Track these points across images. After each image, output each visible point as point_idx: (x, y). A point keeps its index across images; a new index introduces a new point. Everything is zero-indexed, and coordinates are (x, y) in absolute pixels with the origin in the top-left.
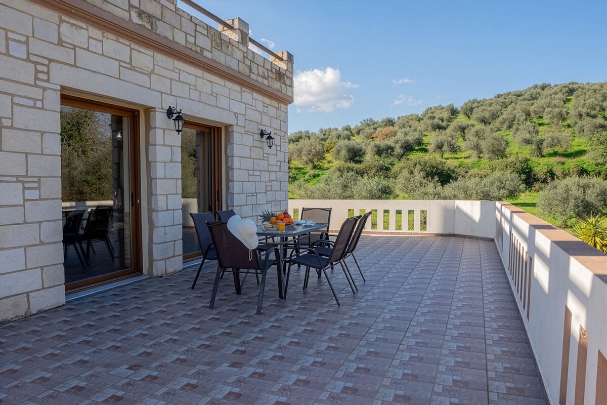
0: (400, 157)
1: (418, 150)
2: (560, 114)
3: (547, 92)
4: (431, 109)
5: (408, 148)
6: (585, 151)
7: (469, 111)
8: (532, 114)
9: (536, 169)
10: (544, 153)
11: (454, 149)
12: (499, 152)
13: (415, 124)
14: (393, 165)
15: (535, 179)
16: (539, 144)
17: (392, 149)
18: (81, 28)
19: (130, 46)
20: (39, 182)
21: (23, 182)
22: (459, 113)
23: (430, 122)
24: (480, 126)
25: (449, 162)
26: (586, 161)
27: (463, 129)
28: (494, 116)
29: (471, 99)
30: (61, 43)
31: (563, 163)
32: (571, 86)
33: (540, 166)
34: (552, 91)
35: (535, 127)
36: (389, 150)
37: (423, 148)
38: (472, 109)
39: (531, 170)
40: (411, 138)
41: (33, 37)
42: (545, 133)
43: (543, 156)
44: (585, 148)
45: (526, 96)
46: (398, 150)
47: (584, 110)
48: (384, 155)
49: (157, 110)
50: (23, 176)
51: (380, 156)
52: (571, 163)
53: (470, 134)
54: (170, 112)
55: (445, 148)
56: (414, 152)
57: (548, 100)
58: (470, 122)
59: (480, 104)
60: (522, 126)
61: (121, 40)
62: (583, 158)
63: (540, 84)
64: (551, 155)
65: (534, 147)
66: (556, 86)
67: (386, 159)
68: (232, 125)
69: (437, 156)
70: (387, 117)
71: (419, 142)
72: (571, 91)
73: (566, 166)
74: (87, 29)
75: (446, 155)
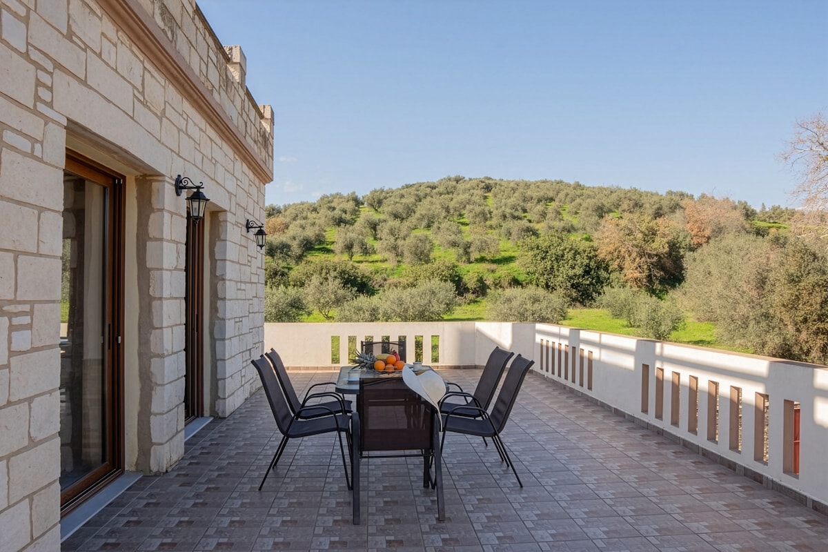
0: (299, 258)
1: (319, 249)
2: (483, 214)
3: (461, 186)
4: (328, 197)
5: (308, 246)
6: (514, 257)
7: (377, 203)
8: (452, 211)
9: (466, 279)
10: (472, 259)
11: (366, 251)
12: (422, 256)
13: (312, 216)
14: (290, 269)
15: (465, 289)
16: (467, 248)
17: (288, 247)
18: (95, 13)
19: (143, 63)
20: (31, 313)
21: (11, 316)
22: (363, 204)
23: (330, 214)
24: (393, 223)
25: (361, 265)
26: (516, 268)
27: (374, 226)
28: (410, 211)
29: (378, 188)
30: (70, 36)
31: (493, 271)
32: (487, 182)
33: (470, 273)
34: (468, 186)
35: (458, 227)
36: (285, 248)
37: (324, 248)
38: (380, 202)
39: (460, 279)
40: (310, 233)
41: (35, 11)
42: (470, 234)
43: (472, 262)
44: (513, 254)
45: (441, 189)
46: (296, 249)
47: (508, 211)
48: (278, 255)
49: (167, 179)
50: (10, 302)
51: (272, 256)
52: (503, 271)
53: (383, 232)
54: (179, 186)
55: (356, 249)
56: (313, 252)
57: (467, 196)
58: (382, 217)
59: (388, 195)
60: (443, 226)
61: (135, 49)
62: (512, 265)
63: (453, 176)
64: (477, 261)
65: (461, 251)
66: (470, 179)
67: (280, 261)
68: (225, 211)
69: (346, 257)
70: (271, 203)
71: (320, 240)
72: (488, 188)
73: (497, 274)
74: (101, 19)
75: (357, 257)
